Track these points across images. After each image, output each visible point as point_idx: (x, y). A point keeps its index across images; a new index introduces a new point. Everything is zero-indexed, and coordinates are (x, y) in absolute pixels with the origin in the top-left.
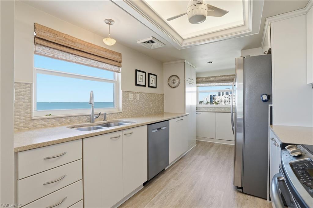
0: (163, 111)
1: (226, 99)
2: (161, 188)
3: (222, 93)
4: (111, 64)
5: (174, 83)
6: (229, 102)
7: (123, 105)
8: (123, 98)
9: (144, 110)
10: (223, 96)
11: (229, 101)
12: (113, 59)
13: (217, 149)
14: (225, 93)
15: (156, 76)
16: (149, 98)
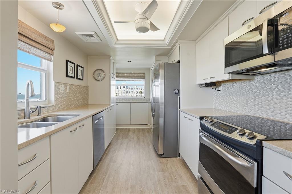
0: (88, 103)
1: (123, 91)
2: (106, 173)
3: (120, 87)
4: (44, 50)
5: (98, 76)
6: (125, 95)
7: (55, 97)
8: (55, 90)
9: (73, 102)
10: (120, 89)
11: (125, 93)
12: (47, 46)
13: (134, 133)
14: (122, 87)
15: (83, 68)
16: (77, 89)
